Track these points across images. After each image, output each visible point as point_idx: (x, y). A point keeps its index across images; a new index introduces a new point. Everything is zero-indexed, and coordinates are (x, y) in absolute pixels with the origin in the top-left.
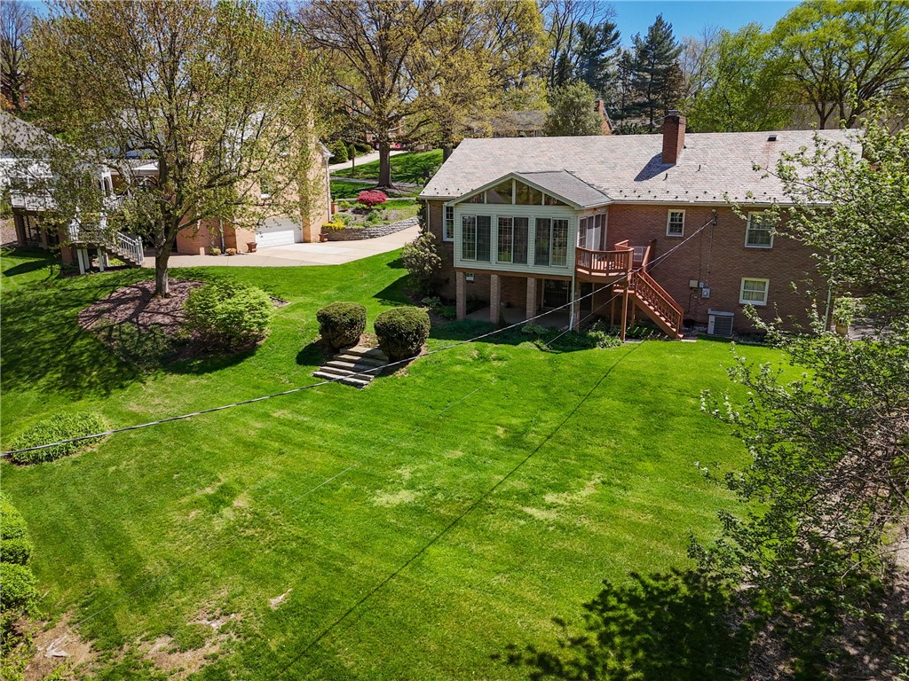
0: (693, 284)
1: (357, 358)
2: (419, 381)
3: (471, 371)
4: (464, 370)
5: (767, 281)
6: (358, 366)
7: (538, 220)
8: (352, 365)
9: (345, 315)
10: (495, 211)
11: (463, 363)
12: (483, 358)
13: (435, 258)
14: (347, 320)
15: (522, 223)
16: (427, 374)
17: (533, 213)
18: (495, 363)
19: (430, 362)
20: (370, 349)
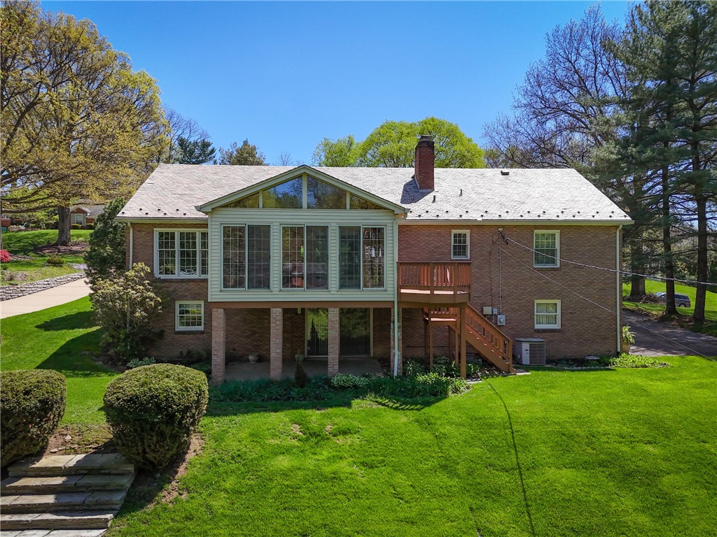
0: (487, 310)
1: (58, 481)
2: (216, 504)
3: (310, 463)
4: (296, 463)
5: (558, 302)
6: (66, 499)
7: (342, 229)
8: (50, 499)
9: (27, 393)
10: (276, 219)
11: (286, 451)
12: (314, 437)
13: (151, 299)
14: (33, 403)
15: (319, 233)
16: (227, 485)
17: (333, 220)
18: (341, 440)
19: (222, 460)
20: (80, 457)
